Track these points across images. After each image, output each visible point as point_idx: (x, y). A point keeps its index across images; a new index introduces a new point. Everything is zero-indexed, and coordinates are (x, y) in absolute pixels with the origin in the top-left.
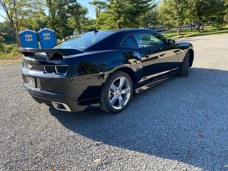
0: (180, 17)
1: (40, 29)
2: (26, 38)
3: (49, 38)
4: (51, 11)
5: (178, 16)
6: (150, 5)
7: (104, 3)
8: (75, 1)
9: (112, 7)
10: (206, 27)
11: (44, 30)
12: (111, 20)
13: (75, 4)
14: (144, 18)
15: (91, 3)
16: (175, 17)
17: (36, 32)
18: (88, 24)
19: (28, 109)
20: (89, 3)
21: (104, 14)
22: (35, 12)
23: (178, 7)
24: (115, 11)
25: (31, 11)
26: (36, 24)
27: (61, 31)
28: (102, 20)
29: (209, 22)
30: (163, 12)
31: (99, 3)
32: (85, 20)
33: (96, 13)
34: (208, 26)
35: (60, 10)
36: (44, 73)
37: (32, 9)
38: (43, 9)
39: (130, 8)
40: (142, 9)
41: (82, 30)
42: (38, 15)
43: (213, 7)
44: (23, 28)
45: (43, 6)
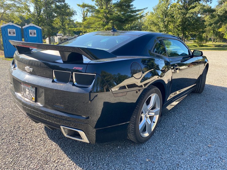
0: (165, 30)
1: (26, 24)
2: (9, 32)
3: (36, 36)
4: (37, 9)
5: (164, 29)
6: (138, 15)
7: (93, 7)
8: (64, 1)
9: (101, 12)
10: (187, 42)
11: (30, 26)
12: (99, 24)
13: (63, 3)
14: (130, 27)
15: (79, 5)
16: (161, 29)
17: (20, 27)
18: (73, 26)
19: (14, 127)
20: (77, 5)
21: (93, 18)
22: (18, 7)
23: (165, 20)
24: (104, 16)
25: (15, 6)
26: (19, 19)
27: (46, 30)
28: (89, 24)
29: (190, 38)
30: (150, 23)
31: (88, 6)
32: (71, 22)
33: (83, 16)
34: (189, 41)
35: (47, 8)
36: (53, 81)
37: (16, 3)
38: (28, 4)
39: (119, 16)
40: (131, 18)
41: (67, 32)
42: (22, 10)
43: (196, 24)
44: (4, 22)
45: (28, 2)
